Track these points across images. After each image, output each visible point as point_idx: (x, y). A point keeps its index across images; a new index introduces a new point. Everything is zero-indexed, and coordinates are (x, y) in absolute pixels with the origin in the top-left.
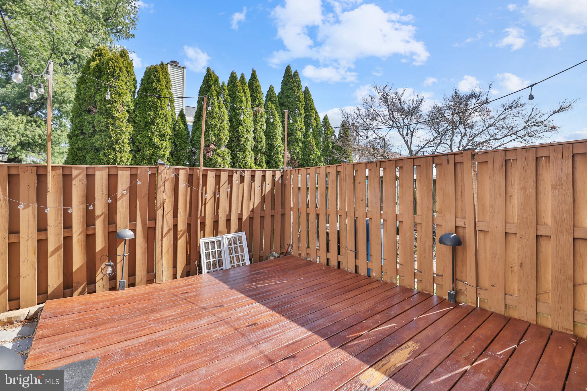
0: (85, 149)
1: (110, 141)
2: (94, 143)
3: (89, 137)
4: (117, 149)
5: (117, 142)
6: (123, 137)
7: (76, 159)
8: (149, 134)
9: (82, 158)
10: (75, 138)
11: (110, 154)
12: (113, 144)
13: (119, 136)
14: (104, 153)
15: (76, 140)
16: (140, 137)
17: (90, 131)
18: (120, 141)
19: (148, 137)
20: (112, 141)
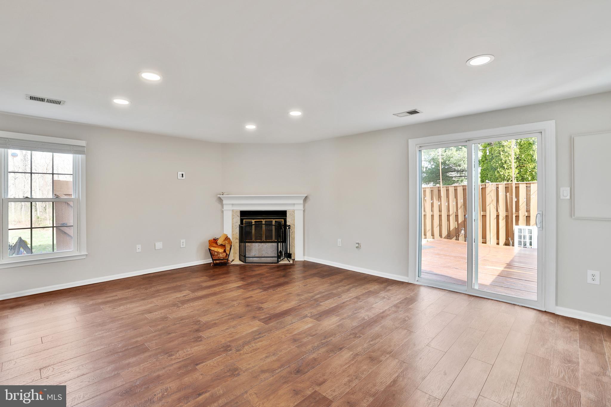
0: (488, 169)
1: (501, 162)
2: (492, 165)
3: (490, 161)
4: (506, 167)
5: (505, 163)
6: (510, 158)
7: (483, 176)
8: (530, 153)
9: (486, 175)
10: (482, 163)
11: (501, 171)
12: (503, 164)
13: (507, 158)
14: (498, 171)
15: (483, 164)
16: (524, 156)
17: (490, 158)
18: (508, 161)
19: (530, 154)
20: (502, 162)
